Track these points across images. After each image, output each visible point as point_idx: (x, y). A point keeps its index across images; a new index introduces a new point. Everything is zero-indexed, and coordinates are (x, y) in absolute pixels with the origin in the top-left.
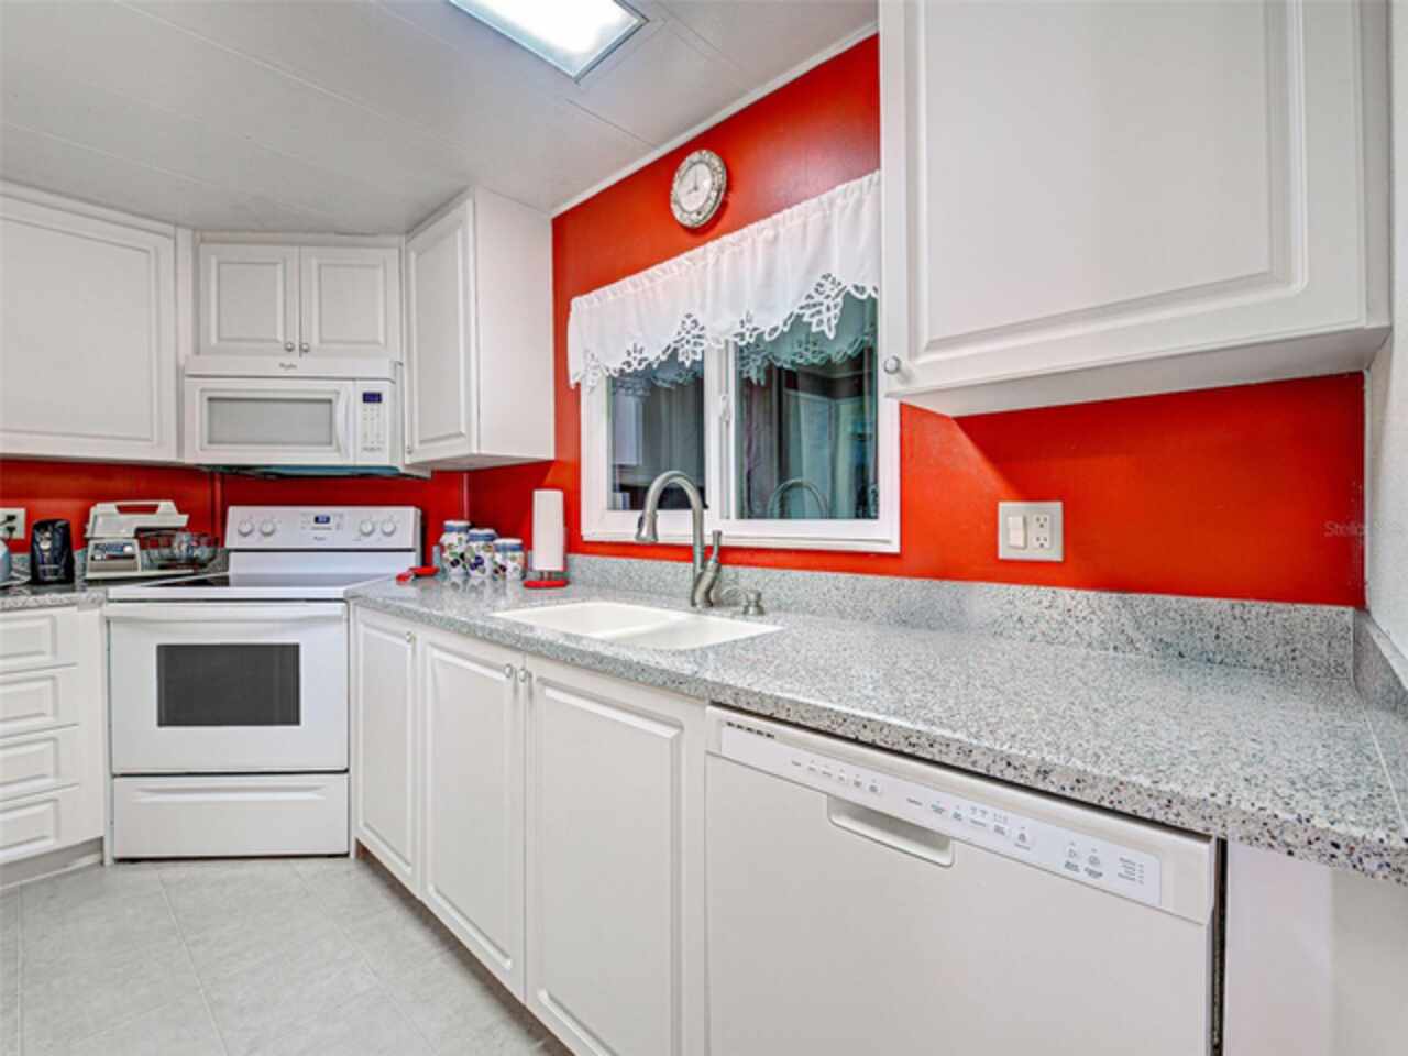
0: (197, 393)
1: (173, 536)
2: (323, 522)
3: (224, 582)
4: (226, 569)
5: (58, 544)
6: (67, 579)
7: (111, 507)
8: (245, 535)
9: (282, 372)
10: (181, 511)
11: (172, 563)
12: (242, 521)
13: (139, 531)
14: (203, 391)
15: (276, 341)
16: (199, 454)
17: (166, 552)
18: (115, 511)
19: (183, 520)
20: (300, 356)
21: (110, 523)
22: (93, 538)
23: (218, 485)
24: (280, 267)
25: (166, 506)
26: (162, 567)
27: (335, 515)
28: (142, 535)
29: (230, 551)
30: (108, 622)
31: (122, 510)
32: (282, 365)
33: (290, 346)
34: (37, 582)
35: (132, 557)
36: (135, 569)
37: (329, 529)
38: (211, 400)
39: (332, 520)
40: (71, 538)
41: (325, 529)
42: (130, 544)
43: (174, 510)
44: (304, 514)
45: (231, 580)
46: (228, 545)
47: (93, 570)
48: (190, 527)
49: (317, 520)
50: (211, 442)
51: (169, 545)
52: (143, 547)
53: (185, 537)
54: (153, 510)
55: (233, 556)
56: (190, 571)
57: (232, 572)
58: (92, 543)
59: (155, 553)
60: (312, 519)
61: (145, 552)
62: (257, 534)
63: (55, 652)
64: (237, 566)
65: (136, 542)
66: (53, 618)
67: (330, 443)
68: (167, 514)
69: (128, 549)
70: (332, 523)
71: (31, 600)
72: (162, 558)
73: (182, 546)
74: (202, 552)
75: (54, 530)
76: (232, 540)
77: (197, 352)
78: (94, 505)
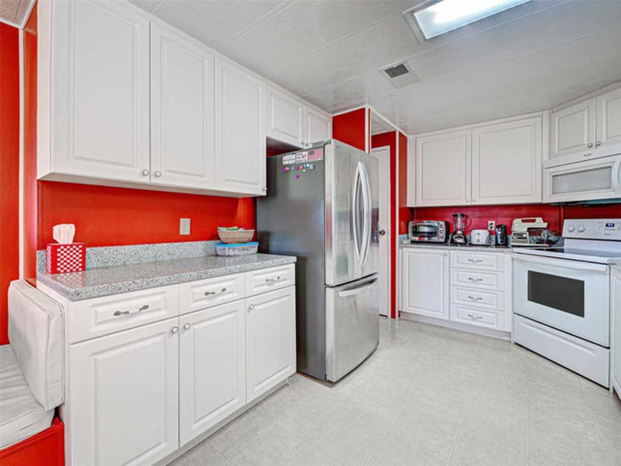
0: (548, 175)
1: (542, 231)
2: (610, 226)
3: (562, 251)
4: (563, 246)
5: (503, 232)
6: (505, 244)
7: (519, 220)
8: (571, 231)
9: (586, 158)
10: (545, 221)
11: (541, 241)
12: (569, 226)
13: (529, 229)
14: (551, 173)
15: (584, 144)
16: (550, 199)
17: (539, 237)
18: (521, 221)
19: (545, 225)
20: (596, 148)
21: (519, 226)
22: (513, 231)
23: (562, 210)
24: (586, 111)
25: (539, 220)
26: (537, 243)
27: (618, 223)
28: (530, 231)
29: (564, 238)
30: (513, 260)
31: (523, 221)
32: (585, 155)
33: (590, 145)
34: (497, 245)
35: (525, 238)
36: (526, 242)
37: (614, 230)
38: (554, 176)
39: (615, 226)
40: (507, 231)
41: (612, 230)
42: (525, 234)
43: (542, 221)
44: (599, 223)
45: (565, 251)
46: (564, 235)
47: (513, 242)
48: (548, 228)
49: (607, 225)
50: (553, 193)
51: (540, 235)
52: (530, 235)
53: (545, 232)
54: (534, 221)
55: (566, 240)
56: (548, 245)
57: (565, 247)
58: (513, 233)
59: (535, 237)
60: (605, 225)
61: (531, 237)
62: (576, 231)
63: (497, 267)
64: (567, 245)
65: (527, 233)
66: (497, 256)
67: (610, 188)
68: (540, 223)
69: (524, 236)
70: (616, 227)
71: (495, 249)
72: (537, 239)
73: (544, 235)
74: (552, 238)
75: (502, 228)
76: (565, 234)
77: (550, 158)
78: (514, 219)
